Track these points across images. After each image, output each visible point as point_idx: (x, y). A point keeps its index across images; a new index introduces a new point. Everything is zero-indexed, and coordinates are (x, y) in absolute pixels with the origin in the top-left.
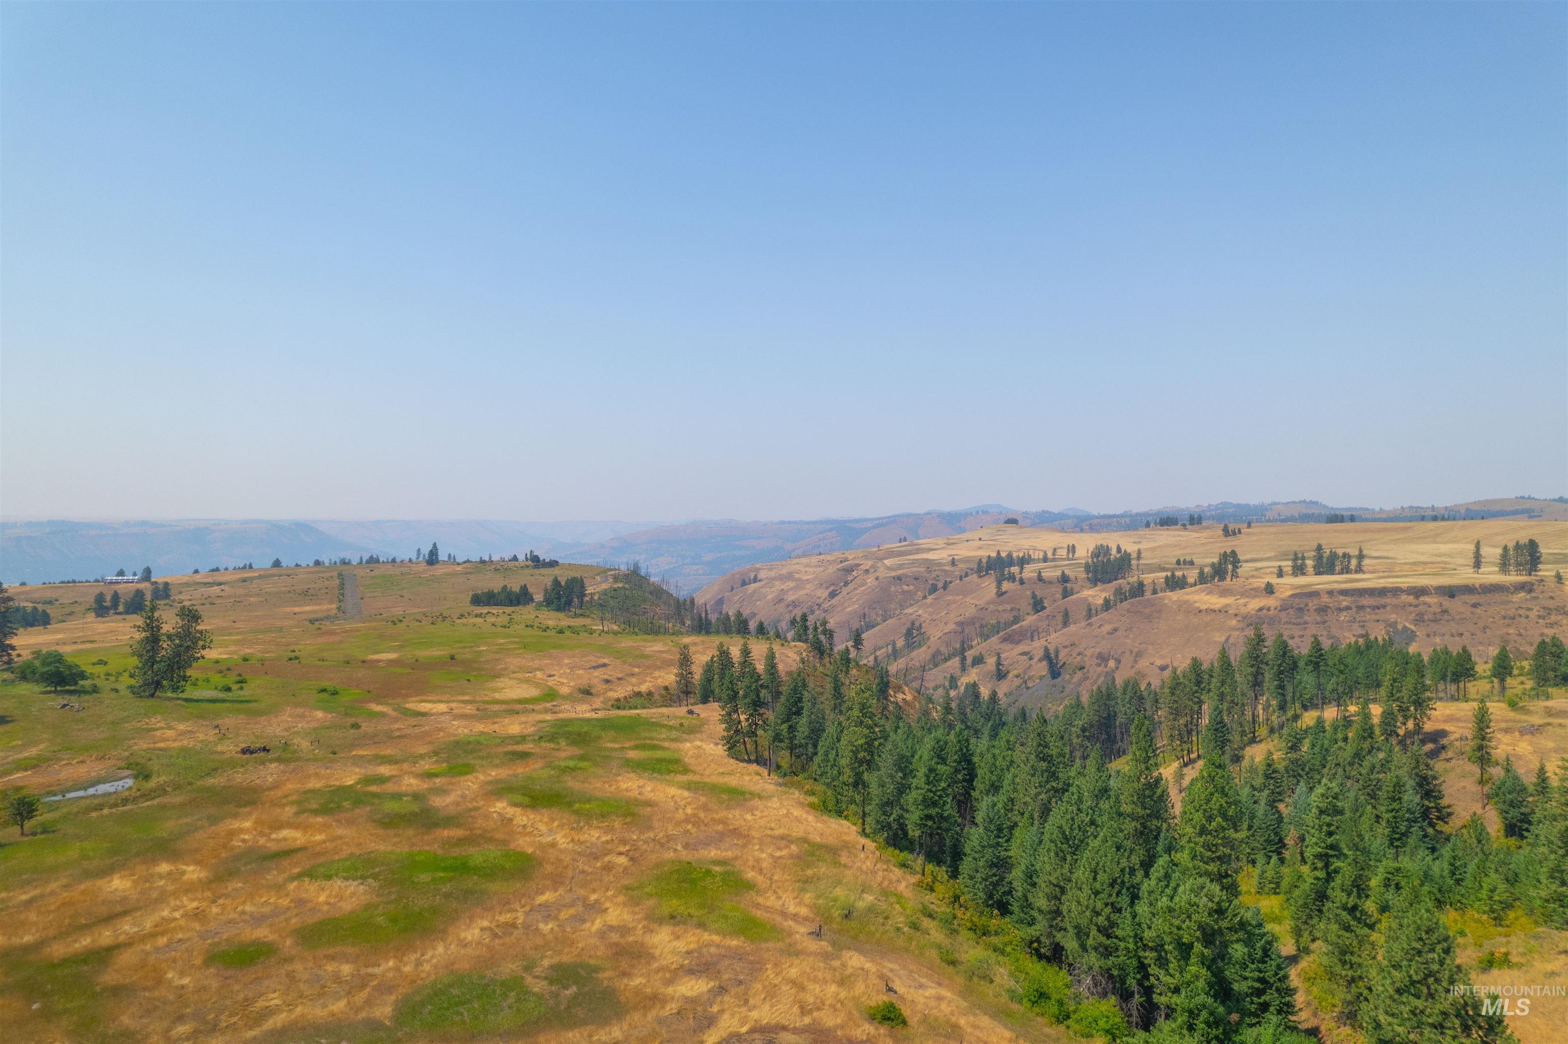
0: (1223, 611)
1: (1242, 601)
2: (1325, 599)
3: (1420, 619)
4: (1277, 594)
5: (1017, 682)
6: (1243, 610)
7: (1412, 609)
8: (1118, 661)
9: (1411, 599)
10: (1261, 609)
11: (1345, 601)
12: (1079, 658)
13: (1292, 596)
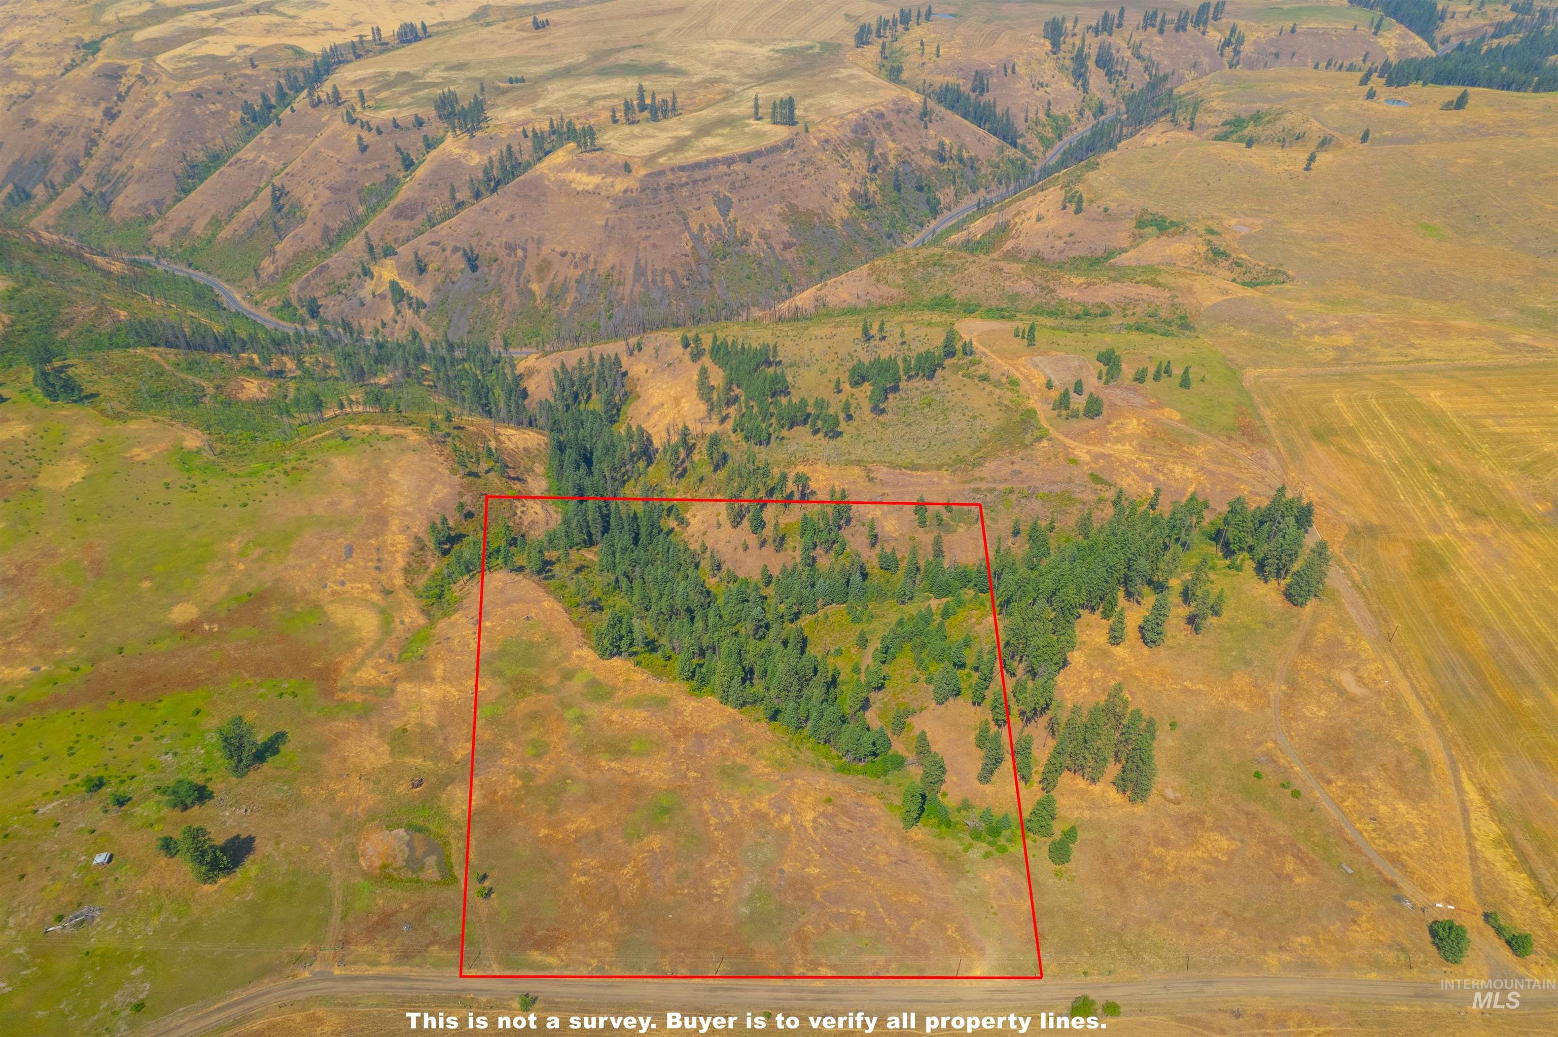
0: (595, 192)
1: (609, 180)
2: (670, 176)
3: (733, 188)
4: (633, 173)
5: (440, 278)
6: (612, 192)
7: (726, 178)
8: (525, 250)
9: (723, 168)
10: (626, 191)
11: (684, 177)
12: (489, 249)
13: (646, 176)
